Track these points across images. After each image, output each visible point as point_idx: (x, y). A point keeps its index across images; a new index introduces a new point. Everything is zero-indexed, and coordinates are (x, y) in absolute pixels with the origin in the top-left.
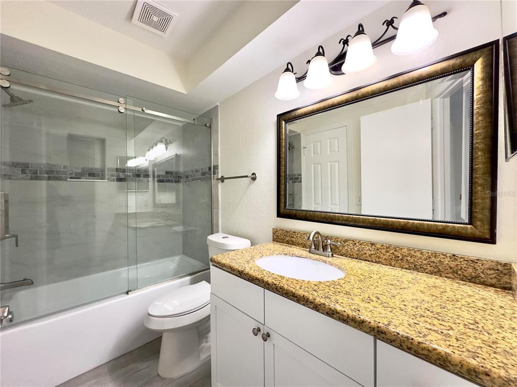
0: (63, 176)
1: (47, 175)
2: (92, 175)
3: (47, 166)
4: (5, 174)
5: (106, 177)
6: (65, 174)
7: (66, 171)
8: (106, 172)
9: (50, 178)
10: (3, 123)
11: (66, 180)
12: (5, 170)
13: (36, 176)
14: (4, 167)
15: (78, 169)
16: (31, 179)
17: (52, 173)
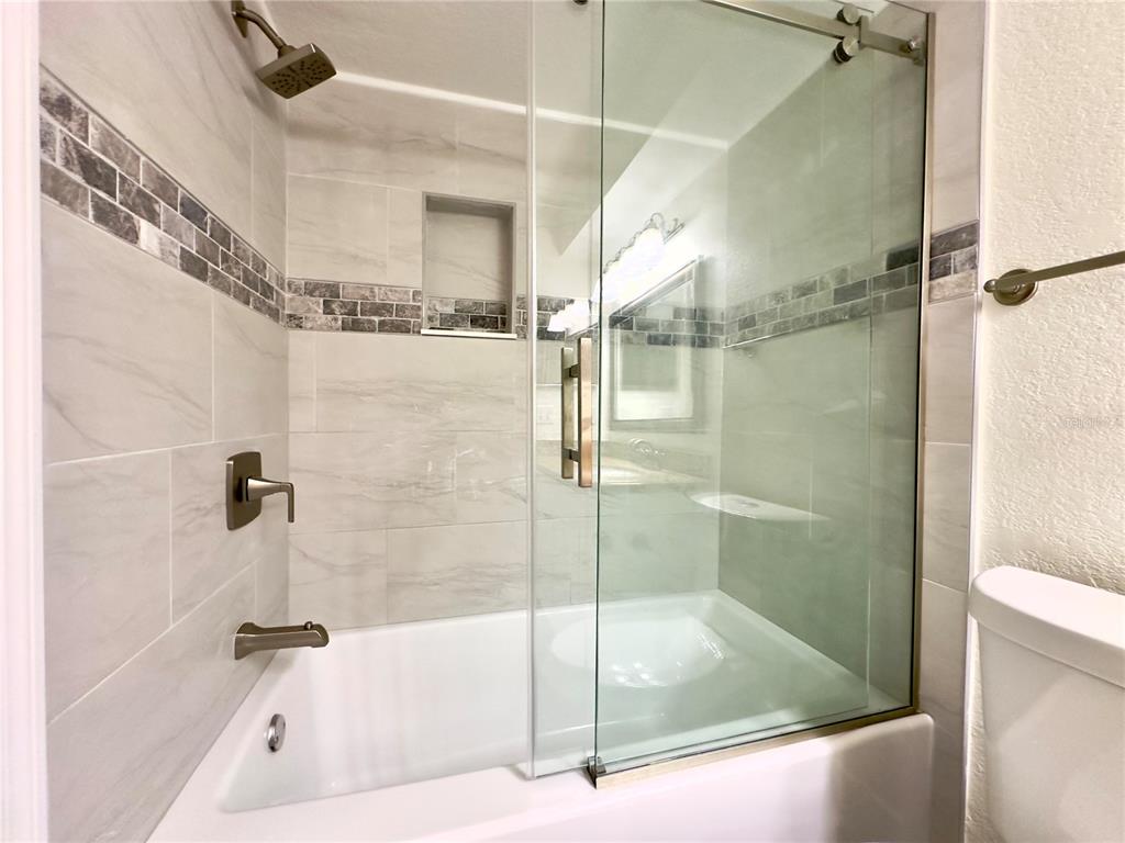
0: (412, 320)
1: (376, 319)
2: (481, 322)
3: (376, 290)
4: (290, 316)
5: (514, 324)
6: (418, 316)
7: (419, 308)
8: (514, 310)
9: (383, 327)
10: (289, 173)
11: (419, 332)
12: (290, 302)
13: (354, 321)
14: (287, 295)
15: (447, 305)
16: (344, 329)
17: (388, 311)
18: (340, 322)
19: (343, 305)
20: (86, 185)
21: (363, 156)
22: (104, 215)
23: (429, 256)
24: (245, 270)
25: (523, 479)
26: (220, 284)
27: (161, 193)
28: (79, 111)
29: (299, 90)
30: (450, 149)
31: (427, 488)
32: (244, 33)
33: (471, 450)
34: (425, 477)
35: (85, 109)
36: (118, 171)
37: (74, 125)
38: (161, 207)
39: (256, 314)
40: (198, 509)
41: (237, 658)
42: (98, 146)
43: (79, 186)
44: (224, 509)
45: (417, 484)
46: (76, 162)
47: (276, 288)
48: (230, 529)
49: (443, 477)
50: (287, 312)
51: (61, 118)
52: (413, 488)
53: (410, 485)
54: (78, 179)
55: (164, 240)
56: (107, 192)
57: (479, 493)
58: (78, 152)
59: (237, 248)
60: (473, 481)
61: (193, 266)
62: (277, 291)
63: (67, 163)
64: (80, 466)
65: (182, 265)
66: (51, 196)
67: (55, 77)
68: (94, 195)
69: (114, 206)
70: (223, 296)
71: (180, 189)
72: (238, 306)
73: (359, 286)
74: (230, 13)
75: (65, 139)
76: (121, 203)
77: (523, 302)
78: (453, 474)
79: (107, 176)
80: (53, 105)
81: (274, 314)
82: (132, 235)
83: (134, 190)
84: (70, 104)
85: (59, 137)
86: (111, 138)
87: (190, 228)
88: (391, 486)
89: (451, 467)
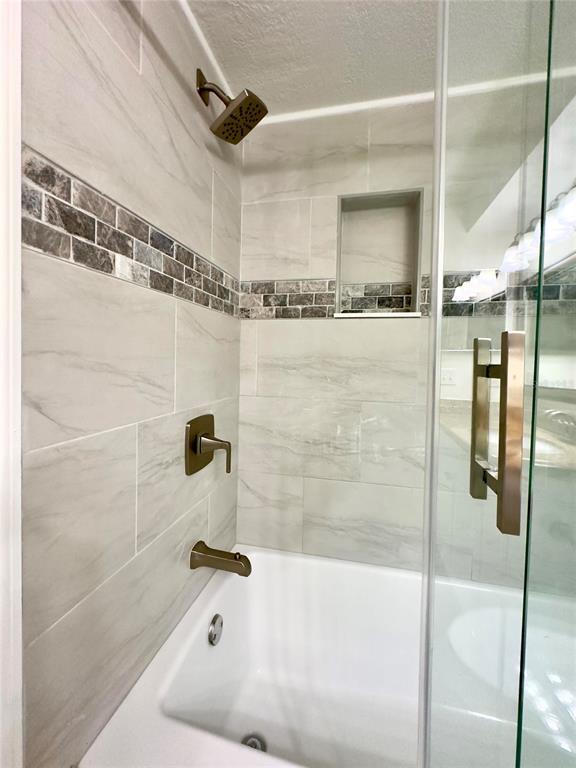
0: (328, 306)
1: (300, 307)
2: (387, 302)
3: (301, 284)
4: (242, 309)
5: (419, 303)
6: (332, 302)
7: (333, 295)
8: (419, 289)
9: (306, 314)
10: (243, 203)
11: (333, 316)
12: (243, 299)
13: (284, 310)
14: (241, 294)
15: (358, 290)
16: (277, 317)
17: (309, 300)
18: (274, 312)
19: (277, 298)
20: (68, 234)
21: (292, 177)
22: (82, 255)
23: (342, 250)
24: (206, 280)
25: (424, 449)
26: (183, 293)
27: (133, 232)
28: (63, 177)
29: (243, 135)
30: (362, 153)
31: (336, 448)
32: (206, 102)
33: (375, 418)
34: (334, 438)
35: (67, 175)
36: (97, 219)
37: (57, 189)
38: (134, 243)
39: (215, 312)
40: (160, 464)
41: (192, 567)
42: (79, 203)
43: (60, 235)
44: (183, 460)
45: (328, 443)
46: (58, 217)
47: (231, 290)
48: (187, 474)
49: (349, 440)
50: (240, 307)
51: (45, 185)
52: (324, 446)
53: (322, 443)
54: (61, 230)
55: (135, 268)
56: (86, 237)
57: (381, 457)
58: (60, 209)
59: (198, 265)
60: (376, 447)
61: (161, 283)
62: (232, 294)
63: (51, 219)
64: (57, 449)
65: (151, 284)
66: (35, 246)
67: (39, 154)
68: (75, 240)
69: (92, 247)
70: (185, 303)
71: (150, 227)
72: (200, 308)
73: (288, 282)
74: (195, 88)
75: (49, 201)
76: (99, 244)
77: (428, 282)
78: (358, 438)
79: (86, 225)
80: (38, 176)
81: (229, 310)
82: (108, 267)
83: (110, 232)
84: (54, 173)
85: (44, 200)
86: (90, 195)
87: (159, 255)
88: (308, 442)
89: (357, 432)
